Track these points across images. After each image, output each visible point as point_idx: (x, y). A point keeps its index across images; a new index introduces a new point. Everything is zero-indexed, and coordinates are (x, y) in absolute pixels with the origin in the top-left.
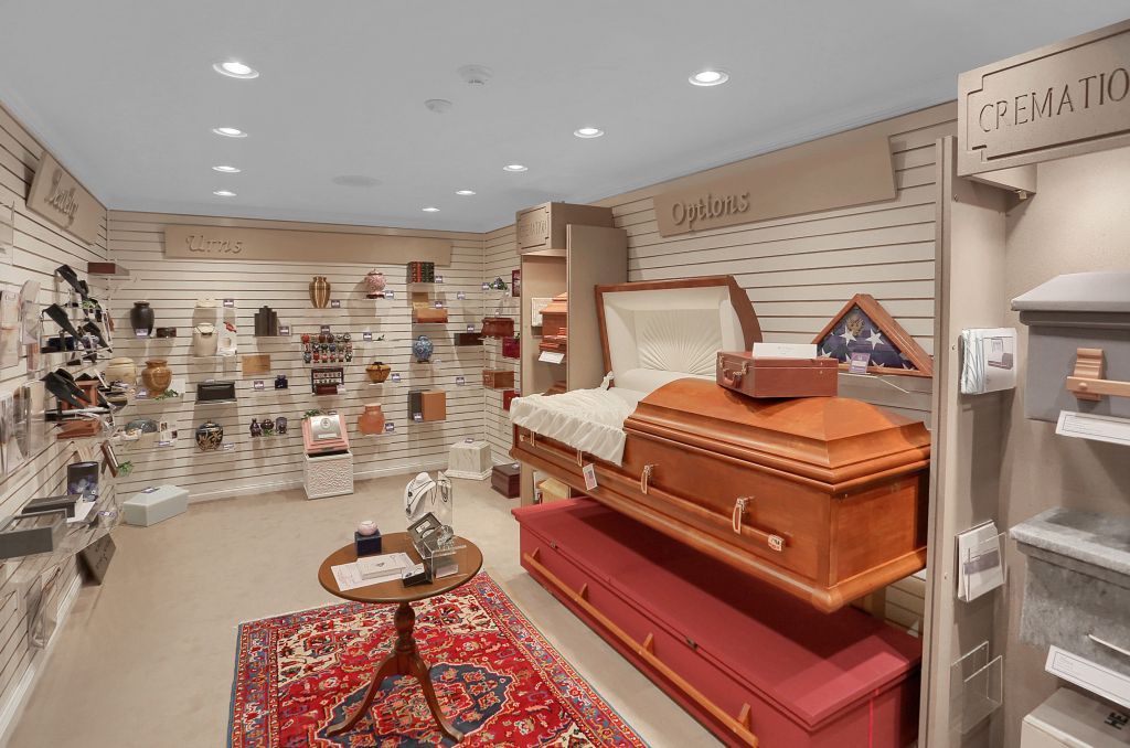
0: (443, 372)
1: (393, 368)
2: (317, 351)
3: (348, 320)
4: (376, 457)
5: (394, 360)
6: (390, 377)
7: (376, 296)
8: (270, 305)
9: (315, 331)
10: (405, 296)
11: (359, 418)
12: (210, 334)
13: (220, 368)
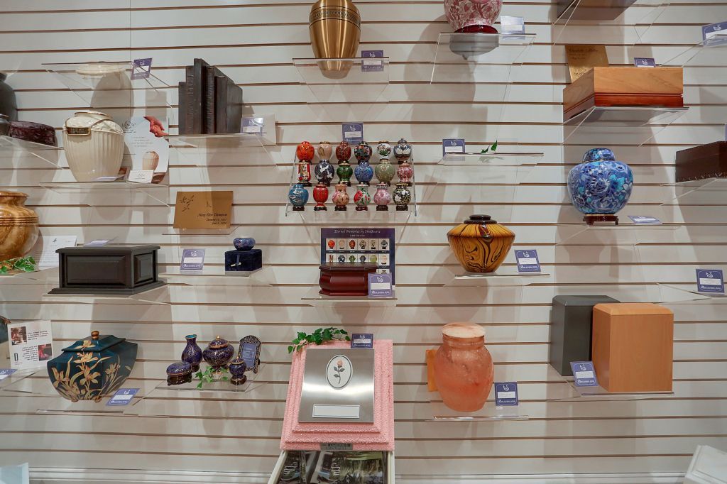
0: (645, 253)
1: (521, 235)
2: (327, 182)
3: (406, 112)
4: (467, 448)
5: (518, 214)
6: (510, 257)
7: (475, 29)
8: (211, 58)
9: (326, 137)
10: (546, 54)
11: (430, 355)
12: (85, 130)
13: (137, 217)
